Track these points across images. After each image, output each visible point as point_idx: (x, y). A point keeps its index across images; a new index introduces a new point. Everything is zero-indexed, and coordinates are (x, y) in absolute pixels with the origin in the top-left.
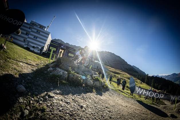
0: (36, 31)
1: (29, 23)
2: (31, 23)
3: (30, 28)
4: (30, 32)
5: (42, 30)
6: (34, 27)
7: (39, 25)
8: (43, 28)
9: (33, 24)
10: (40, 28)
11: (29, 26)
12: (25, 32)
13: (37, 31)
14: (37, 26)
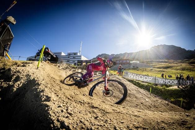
0: (72, 58)
1: (67, 55)
2: (68, 54)
3: (68, 57)
4: (69, 60)
5: (76, 56)
6: (71, 56)
7: (73, 53)
8: (77, 54)
9: (69, 54)
10: (74, 55)
11: (67, 57)
12: (67, 61)
13: (74, 57)
14: (72, 54)
